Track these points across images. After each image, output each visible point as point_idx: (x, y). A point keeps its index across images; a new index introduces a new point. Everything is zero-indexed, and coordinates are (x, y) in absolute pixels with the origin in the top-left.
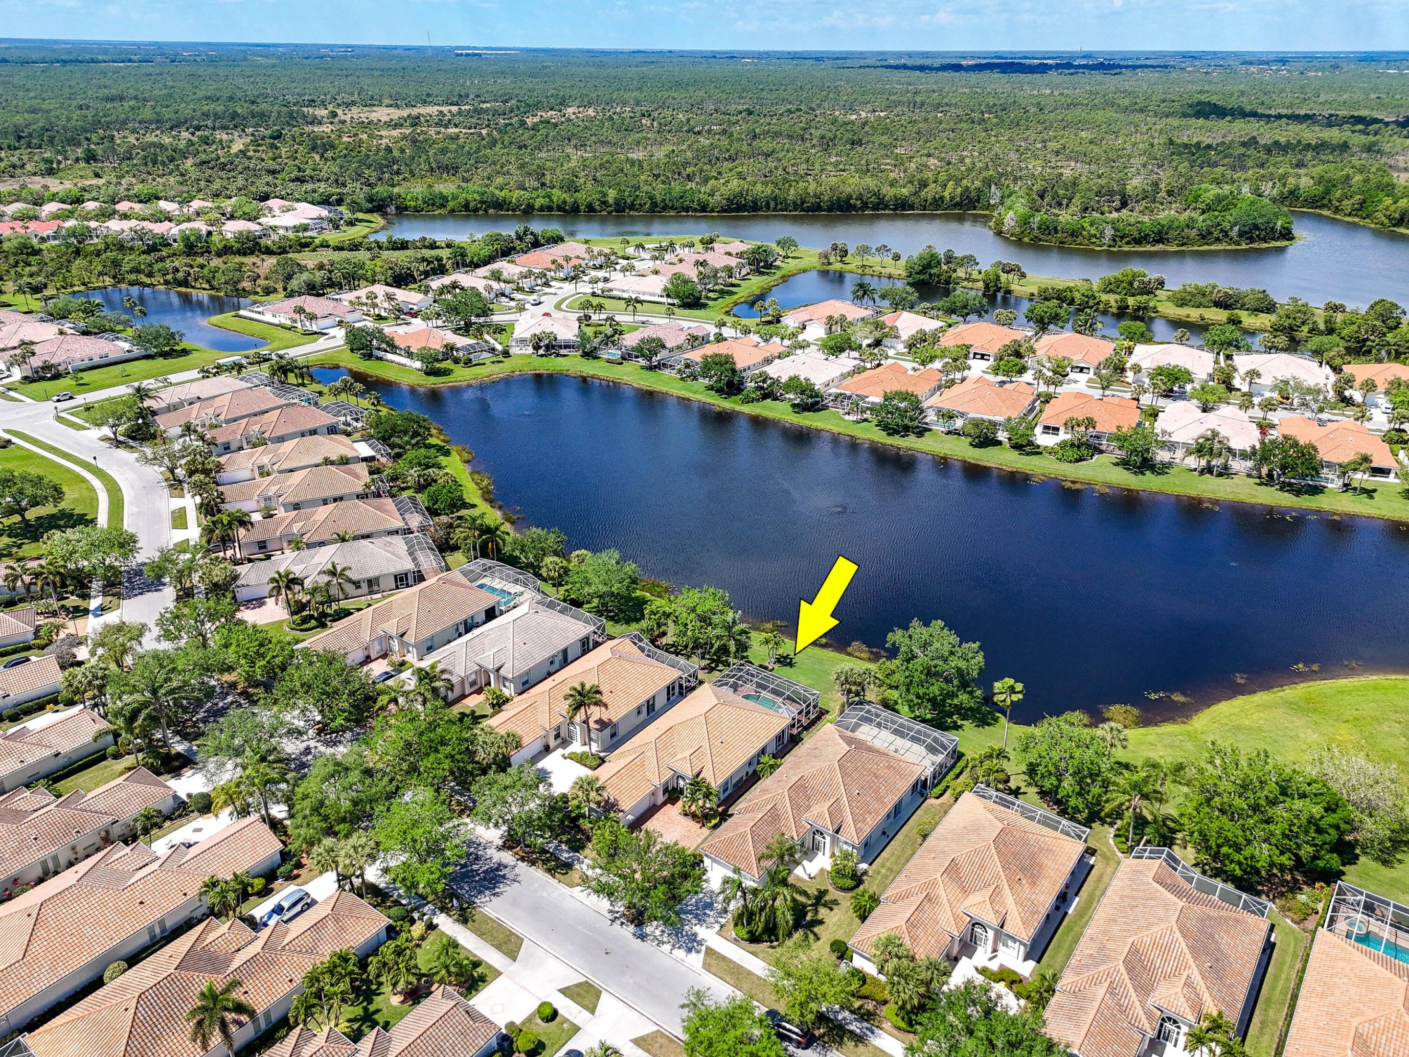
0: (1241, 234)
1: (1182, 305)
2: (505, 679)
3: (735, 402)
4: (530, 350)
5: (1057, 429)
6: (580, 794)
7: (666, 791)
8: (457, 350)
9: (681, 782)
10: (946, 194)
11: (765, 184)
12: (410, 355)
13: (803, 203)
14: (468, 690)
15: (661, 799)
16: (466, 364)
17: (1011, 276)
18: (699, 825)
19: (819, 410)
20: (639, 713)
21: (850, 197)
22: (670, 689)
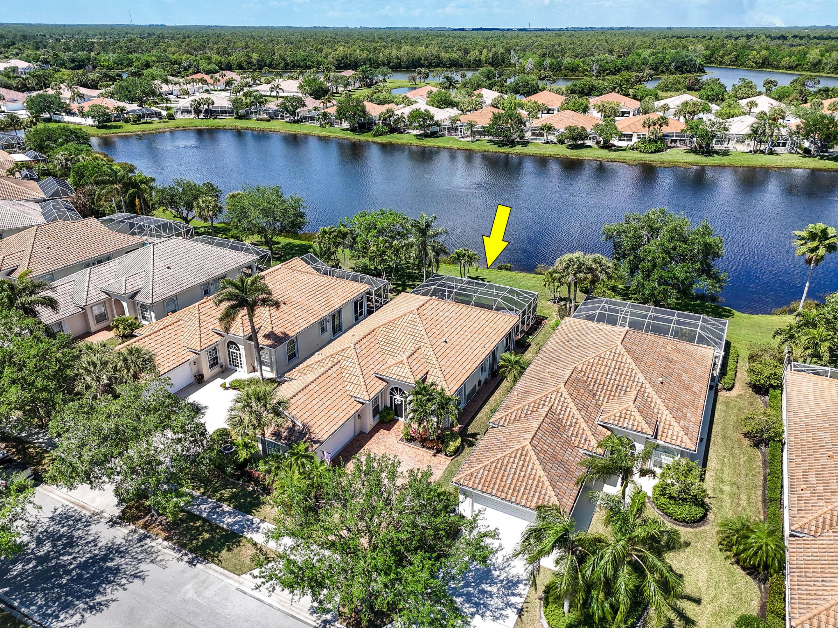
0: (676, 68)
1: (667, 91)
2: (144, 307)
3: (368, 136)
4: (193, 116)
5: (631, 136)
6: (246, 417)
7: (376, 411)
8: (127, 113)
9: (398, 398)
10: (483, 58)
11: (362, 51)
12: (84, 115)
13: (389, 62)
14: (93, 327)
15: (370, 422)
16: (134, 121)
17: (545, 82)
18: (432, 452)
19: (438, 137)
20: (323, 330)
21: (420, 59)
22: (357, 305)
